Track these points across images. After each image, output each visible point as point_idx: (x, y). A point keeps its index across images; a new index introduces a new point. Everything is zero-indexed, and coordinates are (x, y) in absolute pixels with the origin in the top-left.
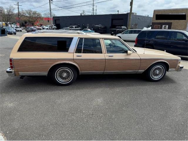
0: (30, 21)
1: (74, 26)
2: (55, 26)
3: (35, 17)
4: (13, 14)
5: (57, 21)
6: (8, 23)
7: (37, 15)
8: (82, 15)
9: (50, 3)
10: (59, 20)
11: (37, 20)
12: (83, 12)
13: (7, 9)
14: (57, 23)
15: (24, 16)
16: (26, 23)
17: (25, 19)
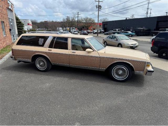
0: (86, 27)
1: (117, 30)
2: (102, 29)
3: (90, 23)
4: (75, 22)
5: (105, 25)
6: (71, 28)
7: (91, 21)
8: (127, 19)
9: (99, 11)
10: (107, 24)
11: (91, 25)
12: (132, 16)
13: (72, 17)
14: (105, 27)
15: (82, 22)
16: (83, 28)
17: (82, 24)
